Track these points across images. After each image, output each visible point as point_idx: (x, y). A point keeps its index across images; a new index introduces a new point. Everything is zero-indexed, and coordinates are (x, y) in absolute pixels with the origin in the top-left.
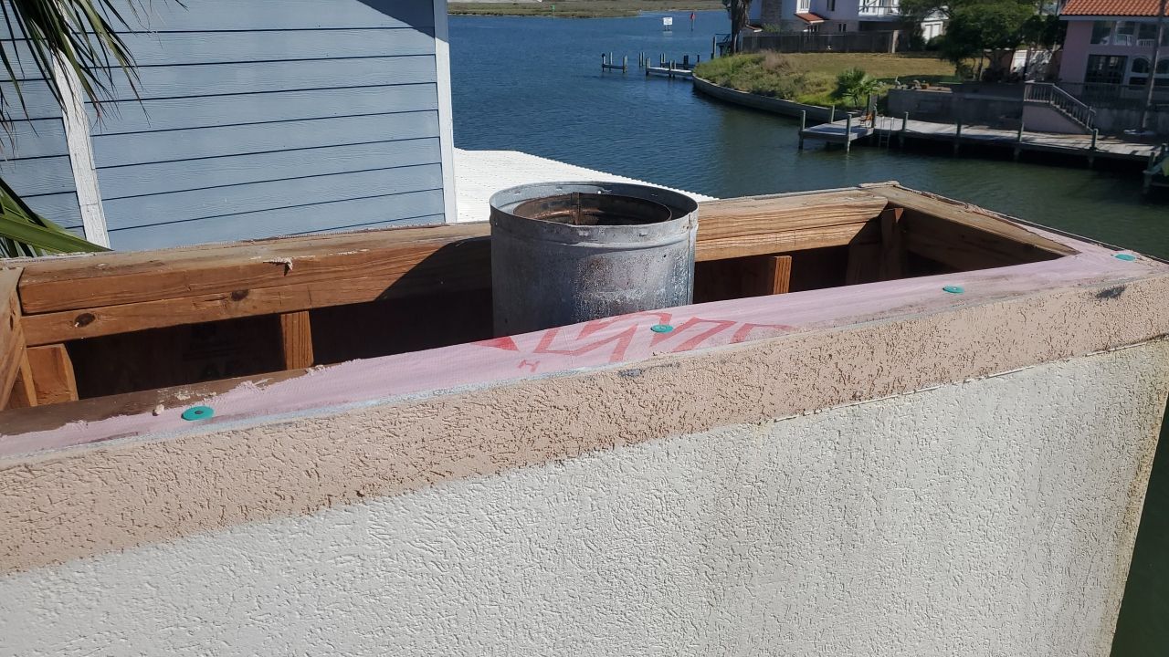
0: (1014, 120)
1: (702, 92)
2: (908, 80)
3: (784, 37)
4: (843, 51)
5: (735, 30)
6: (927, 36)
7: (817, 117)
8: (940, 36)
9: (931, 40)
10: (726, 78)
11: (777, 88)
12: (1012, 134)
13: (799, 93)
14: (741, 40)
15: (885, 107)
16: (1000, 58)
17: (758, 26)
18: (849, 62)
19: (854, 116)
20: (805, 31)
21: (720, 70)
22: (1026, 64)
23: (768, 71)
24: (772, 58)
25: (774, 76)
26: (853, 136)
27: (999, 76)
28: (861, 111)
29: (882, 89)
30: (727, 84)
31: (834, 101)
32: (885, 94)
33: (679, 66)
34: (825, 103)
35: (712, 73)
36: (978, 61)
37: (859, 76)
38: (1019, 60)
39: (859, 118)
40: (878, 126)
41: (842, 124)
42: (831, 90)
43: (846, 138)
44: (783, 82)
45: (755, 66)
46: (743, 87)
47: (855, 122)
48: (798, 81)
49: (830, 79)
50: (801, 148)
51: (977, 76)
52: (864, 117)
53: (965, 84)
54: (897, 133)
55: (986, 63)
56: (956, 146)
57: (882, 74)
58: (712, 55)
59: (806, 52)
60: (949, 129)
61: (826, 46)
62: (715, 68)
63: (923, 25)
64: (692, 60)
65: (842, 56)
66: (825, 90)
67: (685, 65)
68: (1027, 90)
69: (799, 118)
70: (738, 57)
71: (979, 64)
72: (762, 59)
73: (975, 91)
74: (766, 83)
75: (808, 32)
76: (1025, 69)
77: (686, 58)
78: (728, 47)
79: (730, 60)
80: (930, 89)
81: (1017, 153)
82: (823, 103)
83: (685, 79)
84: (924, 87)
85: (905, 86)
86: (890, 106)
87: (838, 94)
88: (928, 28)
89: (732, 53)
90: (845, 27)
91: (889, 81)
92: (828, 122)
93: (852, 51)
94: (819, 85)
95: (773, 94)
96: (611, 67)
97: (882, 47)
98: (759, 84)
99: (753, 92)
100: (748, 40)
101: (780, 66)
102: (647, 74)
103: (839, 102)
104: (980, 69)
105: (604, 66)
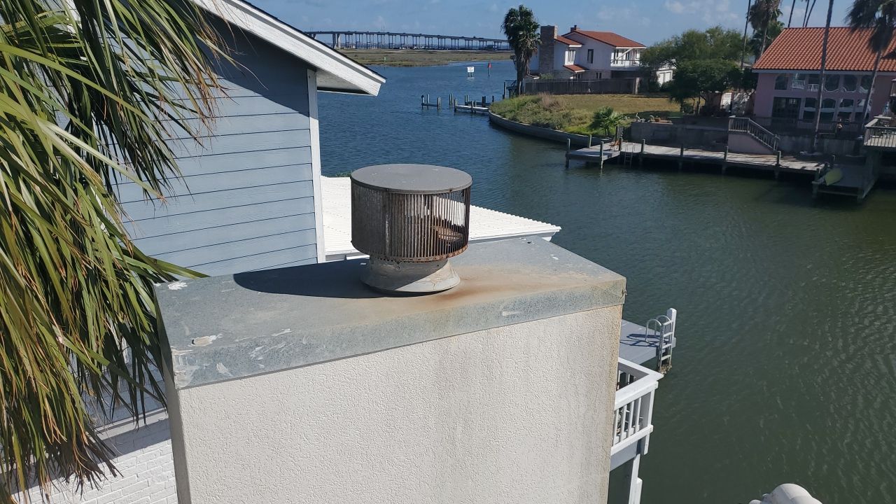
0: (721, 144)
1: (496, 124)
2: (645, 115)
3: (556, 83)
4: (600, 93)
5: (520, 78)
6: (661, 81)
7: (581, 143)
8: (670, 81)
9: (664, 84)
10: (513, 114)
11: (551, 122)
12: (720, 155)
13: (566, 125)
14: (524, 85)
15: (629, 136)
16: (712, 99)
17: (537, 75)
18: (603, 102)
19: (605, 142)
20: (572, 78)
21: (508, 108)
22: (731, 102)
23: (544, 108)
24: (547, 99)
25: (548, 113)
26: (605, 158)
27: (713, 112)
28: (611, 138)
29: (626, 122)
30: (514, 119)
31: (592, 131)
32: (629, 126)
33: (478, 104)
34: (586, 133)
35: (503, 110)
36: (697, 99)
37: (609, 112)
38: (726, 99)
39: (609, 144)
40: (623, 150)
41: (597, 148)
42: (589, 123)
43: (600, 159)
44: (553, 117)
45: (535, 105)
46: (525, 121)
47: (606, 146)
48: (565, 116)
49: (588, 114)
50: (567, 166)
51: (697, 111)
52: (613, 143)
53: (688, 117)
54: (638, 154)
55: (703, 102)
56: (680, 164)
57: (627, 111)
58: (504, 96)
59: (572, 94)
60: (675, 151)
61: (587, 88)
62: (505, 105)
63: (658, 73)
64: (488, 100)
65: (598, 96)
66: (585, 123)
67: (483, 104)
68: (731, 122)
69: (566, 143)
70: (522, 98)
71: (698, 102)
72: (539, 100)
73: (694, 123)
74: (543, 117)
75: (574, 79)
76: (731, 106)
77: (484, 99)
78: (515, 90)
79: (516, 100)
80: (662, 122)
81: (724, 168)
82: (583, 132)
83: (483, 114)
84: (657, 121)
85: (643, 120)
86: (633, 134)
87: (595, 125)
88: (662, 75)
89: (517, 95)
90: (601, 74)
91: (632, 116)
92: (587, 147)
93: (606, 93)
94: (581, 119)
95: (548, 125)
96: (427, 105)
97: (628, 90)
98: (536, 118)
99: (533, 124)
100: (529, 85)
101: (552, 105)
102: (455, 110)
103: (595, 132)
104: (698, 106)
105: (423, 104)
